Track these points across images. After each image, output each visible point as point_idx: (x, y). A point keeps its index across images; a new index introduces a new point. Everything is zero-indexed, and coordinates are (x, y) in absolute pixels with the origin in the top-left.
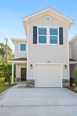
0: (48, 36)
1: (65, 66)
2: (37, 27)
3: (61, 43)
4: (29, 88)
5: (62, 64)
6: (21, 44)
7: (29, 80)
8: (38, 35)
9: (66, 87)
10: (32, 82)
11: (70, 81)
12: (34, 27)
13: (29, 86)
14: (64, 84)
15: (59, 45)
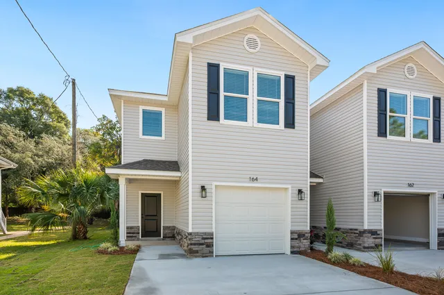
0: (253, 98)
1: (300, 192)
2: (219, 65)
3: (290, 123)
4: (196, 257)
5: (289, 186)
6: (145, 112)
7: (197, 234)
8: (222, 94)
9: (300, 253)
10: (206, 241)
11: (310, 235)
12: (210, 66)
13: (197, 252)
14: (296, 243)
15: (283, 128)
